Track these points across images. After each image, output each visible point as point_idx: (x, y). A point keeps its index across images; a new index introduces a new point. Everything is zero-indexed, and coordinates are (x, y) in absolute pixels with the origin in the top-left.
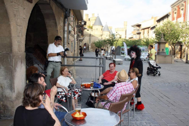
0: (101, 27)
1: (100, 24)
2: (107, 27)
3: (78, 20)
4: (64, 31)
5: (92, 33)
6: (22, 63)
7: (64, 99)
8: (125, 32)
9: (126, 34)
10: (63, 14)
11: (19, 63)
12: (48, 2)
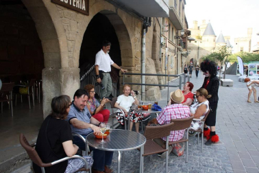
0: (212, 37)
1: (213, 33)
2: (223, 37)
3: (177, 29)
4: (142, 43)
5: (201, 46)
6: (74, 79)
7: (122, 121)
8: (248, 43)
9: (250, 46)
10: (140, 24)
11: (70, 80)
12: (115, 11)
